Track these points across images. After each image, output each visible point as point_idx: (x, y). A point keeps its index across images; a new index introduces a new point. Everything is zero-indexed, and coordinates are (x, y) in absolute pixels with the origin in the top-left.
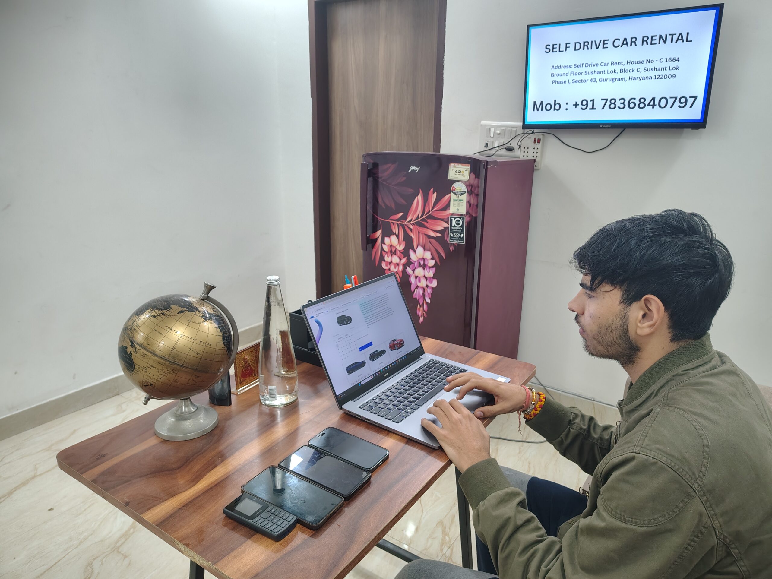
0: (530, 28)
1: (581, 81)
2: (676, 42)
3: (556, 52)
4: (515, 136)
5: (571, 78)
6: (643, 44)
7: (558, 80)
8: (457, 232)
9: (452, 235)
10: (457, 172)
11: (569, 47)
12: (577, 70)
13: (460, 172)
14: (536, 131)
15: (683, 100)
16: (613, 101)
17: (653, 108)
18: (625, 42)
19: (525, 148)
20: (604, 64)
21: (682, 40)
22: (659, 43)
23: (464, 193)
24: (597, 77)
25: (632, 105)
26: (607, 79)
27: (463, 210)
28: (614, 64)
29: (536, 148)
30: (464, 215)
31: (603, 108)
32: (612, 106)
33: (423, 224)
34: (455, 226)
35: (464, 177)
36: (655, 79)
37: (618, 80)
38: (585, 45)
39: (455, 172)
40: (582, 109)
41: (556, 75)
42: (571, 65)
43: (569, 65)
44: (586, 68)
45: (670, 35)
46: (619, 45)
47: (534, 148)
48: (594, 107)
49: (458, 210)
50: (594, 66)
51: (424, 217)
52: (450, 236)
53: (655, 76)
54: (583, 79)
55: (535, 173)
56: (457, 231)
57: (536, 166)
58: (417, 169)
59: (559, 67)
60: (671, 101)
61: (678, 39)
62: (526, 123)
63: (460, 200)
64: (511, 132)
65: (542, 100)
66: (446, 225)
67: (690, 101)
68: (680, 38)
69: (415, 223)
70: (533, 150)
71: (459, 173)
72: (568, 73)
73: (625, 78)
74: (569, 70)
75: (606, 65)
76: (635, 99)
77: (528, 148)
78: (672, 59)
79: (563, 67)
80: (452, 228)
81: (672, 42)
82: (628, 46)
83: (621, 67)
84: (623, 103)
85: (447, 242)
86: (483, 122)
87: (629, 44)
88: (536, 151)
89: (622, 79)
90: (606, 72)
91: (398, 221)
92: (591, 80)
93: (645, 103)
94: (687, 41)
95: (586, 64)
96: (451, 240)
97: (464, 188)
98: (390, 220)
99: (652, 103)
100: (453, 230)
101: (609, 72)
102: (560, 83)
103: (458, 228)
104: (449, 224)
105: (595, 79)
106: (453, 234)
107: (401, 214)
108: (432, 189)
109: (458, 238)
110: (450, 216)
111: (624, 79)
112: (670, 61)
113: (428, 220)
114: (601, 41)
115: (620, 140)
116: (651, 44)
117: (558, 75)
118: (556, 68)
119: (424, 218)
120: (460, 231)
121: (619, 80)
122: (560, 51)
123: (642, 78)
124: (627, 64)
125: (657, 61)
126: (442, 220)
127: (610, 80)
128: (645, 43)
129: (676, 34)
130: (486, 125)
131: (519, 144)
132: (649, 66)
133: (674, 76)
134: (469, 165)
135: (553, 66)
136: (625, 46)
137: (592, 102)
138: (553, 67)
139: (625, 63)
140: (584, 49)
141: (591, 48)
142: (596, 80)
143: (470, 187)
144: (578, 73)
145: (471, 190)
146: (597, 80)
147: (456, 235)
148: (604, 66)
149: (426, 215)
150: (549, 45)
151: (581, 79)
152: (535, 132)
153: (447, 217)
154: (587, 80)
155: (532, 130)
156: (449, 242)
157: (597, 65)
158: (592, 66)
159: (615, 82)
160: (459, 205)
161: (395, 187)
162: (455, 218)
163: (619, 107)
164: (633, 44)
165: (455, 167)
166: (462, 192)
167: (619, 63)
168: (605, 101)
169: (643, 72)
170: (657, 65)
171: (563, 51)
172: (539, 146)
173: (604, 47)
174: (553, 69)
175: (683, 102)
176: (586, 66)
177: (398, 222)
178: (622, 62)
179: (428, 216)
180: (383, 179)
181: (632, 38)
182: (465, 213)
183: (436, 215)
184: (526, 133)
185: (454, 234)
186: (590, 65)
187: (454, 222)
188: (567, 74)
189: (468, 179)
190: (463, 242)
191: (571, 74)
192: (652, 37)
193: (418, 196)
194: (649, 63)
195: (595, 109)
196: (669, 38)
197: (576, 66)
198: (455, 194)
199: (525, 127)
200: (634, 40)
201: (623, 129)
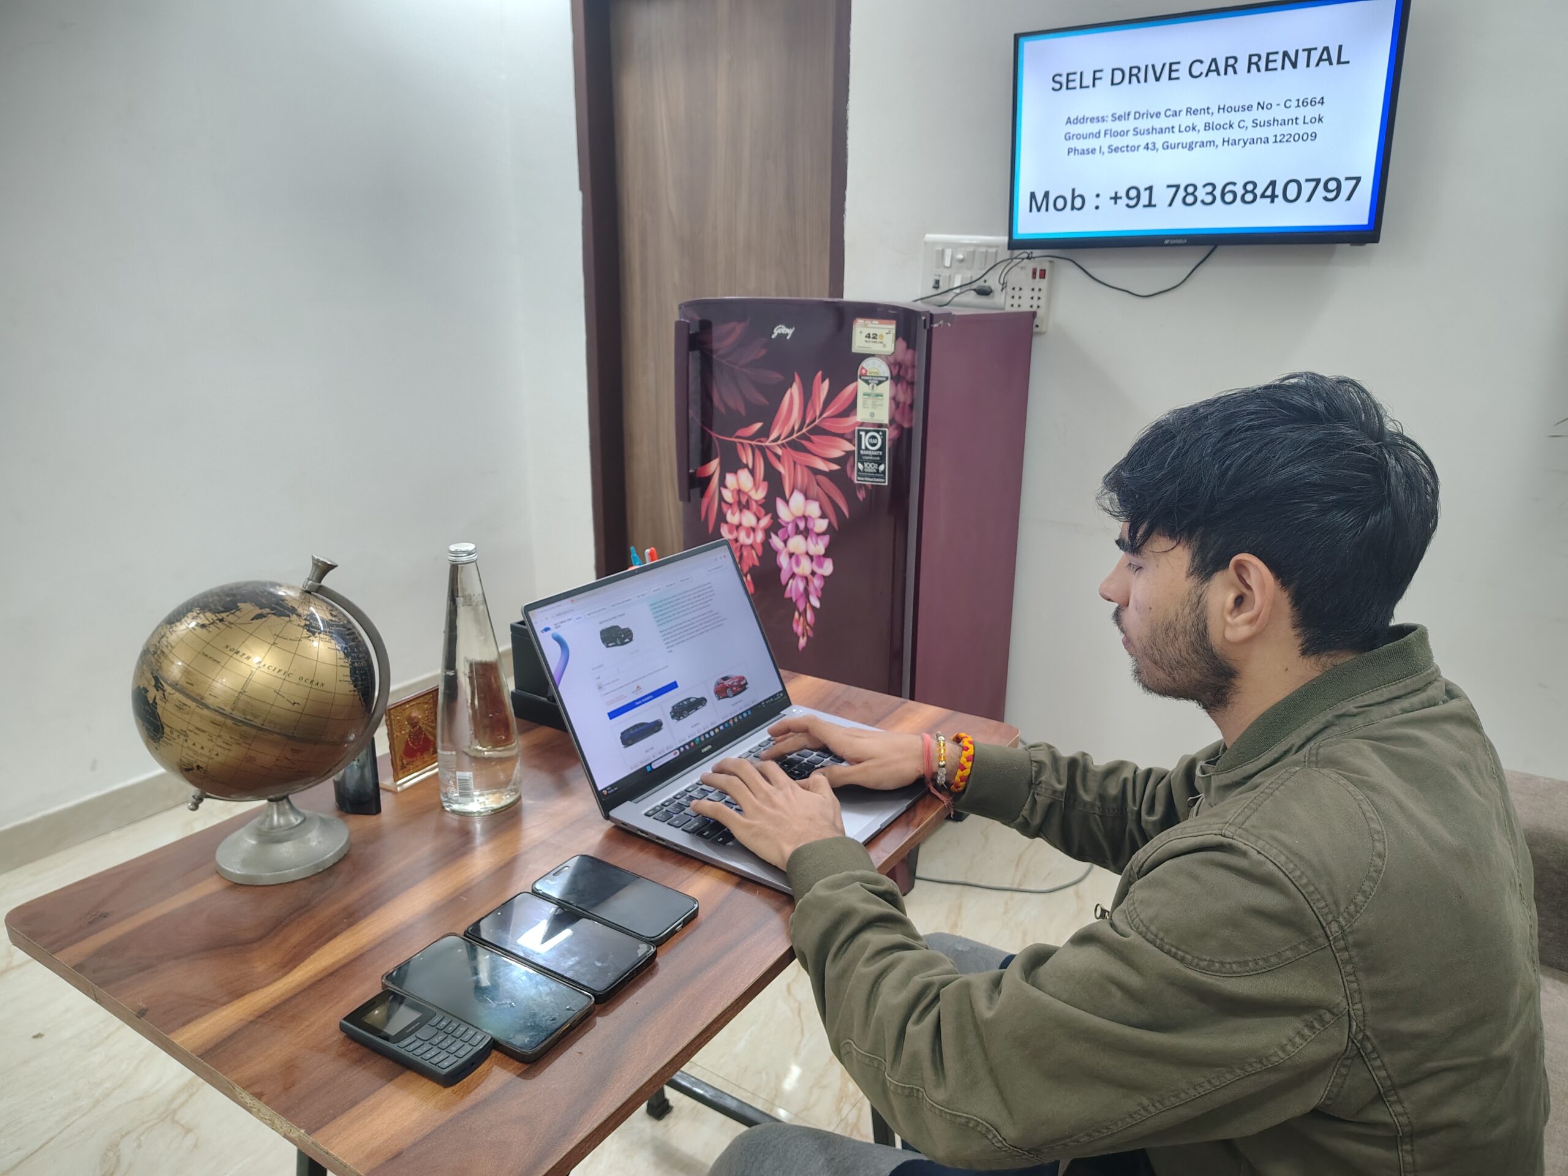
0: (1021, 40)
1: (1125, 149)
2: (1317, 65)
3: (1075, 88)
4: (993, 264)
5: (1105, 142)
6: (1249, 71)
7: (1079, 148)
8: (871, 461)
9: (861, 466)
10: (869, 337)
11: (1100, 78)
12: (1118, 126)
13: (875, 336)
14: (1036, 253)
15: (1332, 185)
16: (1190, 190)
17: (1272, 201)
18: (1213, 67)
19: (1014, 289)
20: (1171, 113)
21: (1329, 59)
22: (1283, 68)
23: (885, 379)
24: (1159, 139)
25: (1229, 197)
26: (1178, 144)
27: (883, 414)
28: (1192, 112)
29: (1037, 289)
30: (886, 426)
31: (1170, 205)
32: (1190, 199)
33: (801, 443)
34: (867, 449)
35: (885, 346)
36: (1276, 142)
37: (1200, 146)
38: (1133, 74)
39: (866, 337)
40: (1128, 206)
41: (1075, 137)
42: (1105, 115)
43: (1101, 116)
44: (1136, 121)
45: (1304, 50)
46: (1201, 74)
47: (1033, 290)
48: (1153, 203)
49: (872, 415)
50: (1152, 117)
51: (804, 430)
52: (859, 470)
53: (1276, 136)
54: (1130, 145)
55: (1036, 341)
56: (871, 458)
57: (1037, 326)
58: (790, 332)
59: (1082, 121)
60: (1307, 188)
61: (1320, 60)
62: (1015, 237)
63: (877, 395)
64: (986, 257)
65: (1047, 190)
66: (849, 447)
67: (1347, 187)
68: (1326, 56)
69: (787, 442)
70: (1032, 294)
71: (874, 338)
72: (1099, 133)
73: (1214, 142)
74: (1102, 127)
75: (1175, 114)
76: (1234, 184)
77: (1021, 289)
78: (1309, 101)
79: (1089, 120)
80: (862, 452)
81: (1308, 65)
82: (1219, 74)
83: (1207, 118)
84: (1211, 193)
85: (852, 482)
86: (930, 237)
87: (1222, 70)
88: (1036, 294)
89: (1208, 144)
90: (1176, 130)
91: (752, 440)
92: (1147, 147)
93: (1255, 191)
94: (1339, 62)
95: (1135, 113)
96: (859, 478)
97: (884, 370)
98: (737, 437)
99: (1269, 193)
100: (864, 458)
101: (1183, 129)
102: (1083, 152)
103: (873, 453)
104: (854, 445)
105: (1154, 144)
106: (864, 465)
107: (758, 425)
108: (820, 373)
109: (874, 473)
110: (857, 428)
111: (1212, 144)
112: (1305, 104)
113: (812, 437)
114: (1164, 65)
115: (1206, 270)
116: (1267, 69)
117: (1079, 137)
118: (1075, 121)
119: (804, 434)
120: (878, 458)
121: (1202, 145)
122: (1081, 87)
123: (1249, 141)
124: (1219, 112)
125: (1278, 105)
126: (842, 436)
127: (1184, 145)
128: (1254, 67)
129: (1316, 49)
130: (935, 243)
131: (1002, 282)
132: (1263, 115)
133: (1314, 136)
134: (895, 322)
135: (1069, 118)
136: (1213, 75)
137: (1148, 192)
138: (1069, 121)
139: (1214, 109)
140: (1130, 82)
141: (1146, 81)
142: (1157, 146)
143: (897, 368)
144: (1119, 131)
145: (899, 374)
146: (1159, 145)
147: (870, 468)
148: (1171, 117)
149: (808, 425)
150: (1060, 75)
151: (1125, 145)
152: (1034, 256)
153: (850, 430)
154: (1138, 147)
155: (1029, 251)
156: (856, 482)
157: (1158, 115)
158: (1147, 117)
159: (1194, 149)
160: (874, 406)
161: (744, 370)
162: (867, 432)
163: (1203, 202)
164: (1230, 69)
165: (866, 326)
166: (880, 379)
167: (1203, 111)
168: (1174, 189)
169: (1250, 127)
170: (1280, 113)
171: (1088, 87)
172: (1043, 284)
173: (1170, 78)
174: (1069, 124)
175: (1332, 188)
176: (1135, 118)
177: (753, 443)
178: (1208, 108)
179: (813, 428)
180: (721, 352)
181: (1227, 59)
182: (886, 421)
183: (828, 425)
184: (1016, 258)
185: (866, 464)
186: (1143, 114)
187: (865, 441)
188: (1098, 135)
189: (893, 351)
190: (883, 480)
191: (1105, 134)
192: (1268, 54)
193: (791, 386)
194: (1263, 108)
195: (1155, 206)
196: (1303, 56)
197: (1117, 118)
198: (867, 382)
199: (1014, 245)
200: (1231, 61)
201: (1212, 247)
